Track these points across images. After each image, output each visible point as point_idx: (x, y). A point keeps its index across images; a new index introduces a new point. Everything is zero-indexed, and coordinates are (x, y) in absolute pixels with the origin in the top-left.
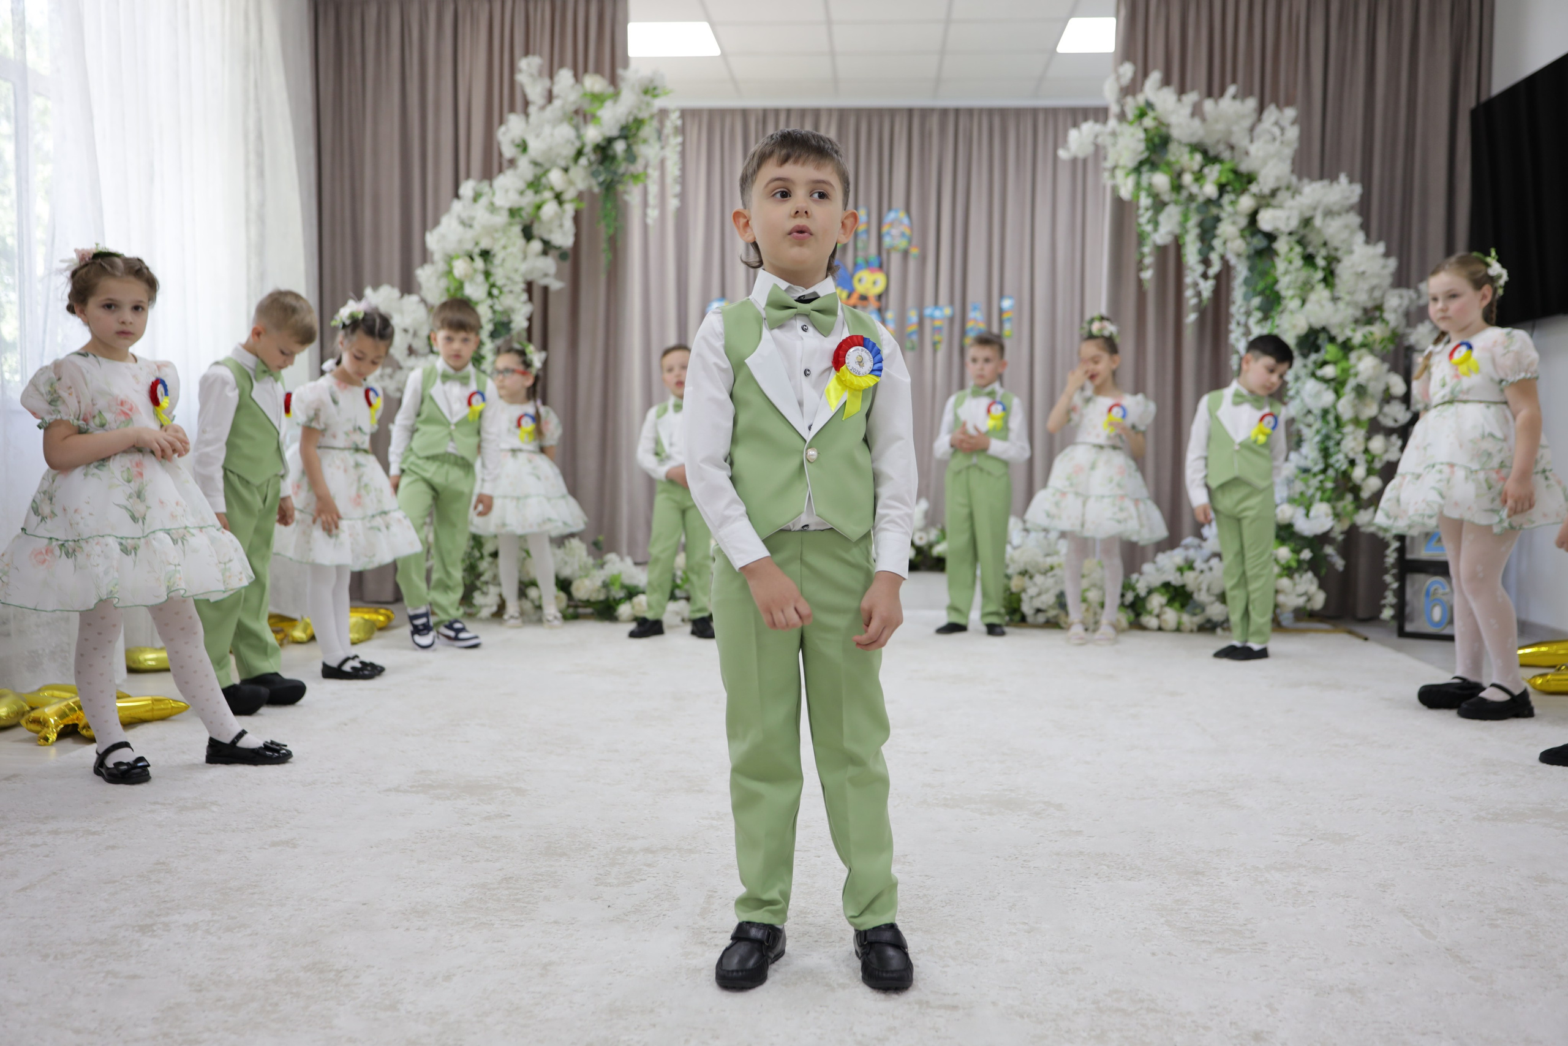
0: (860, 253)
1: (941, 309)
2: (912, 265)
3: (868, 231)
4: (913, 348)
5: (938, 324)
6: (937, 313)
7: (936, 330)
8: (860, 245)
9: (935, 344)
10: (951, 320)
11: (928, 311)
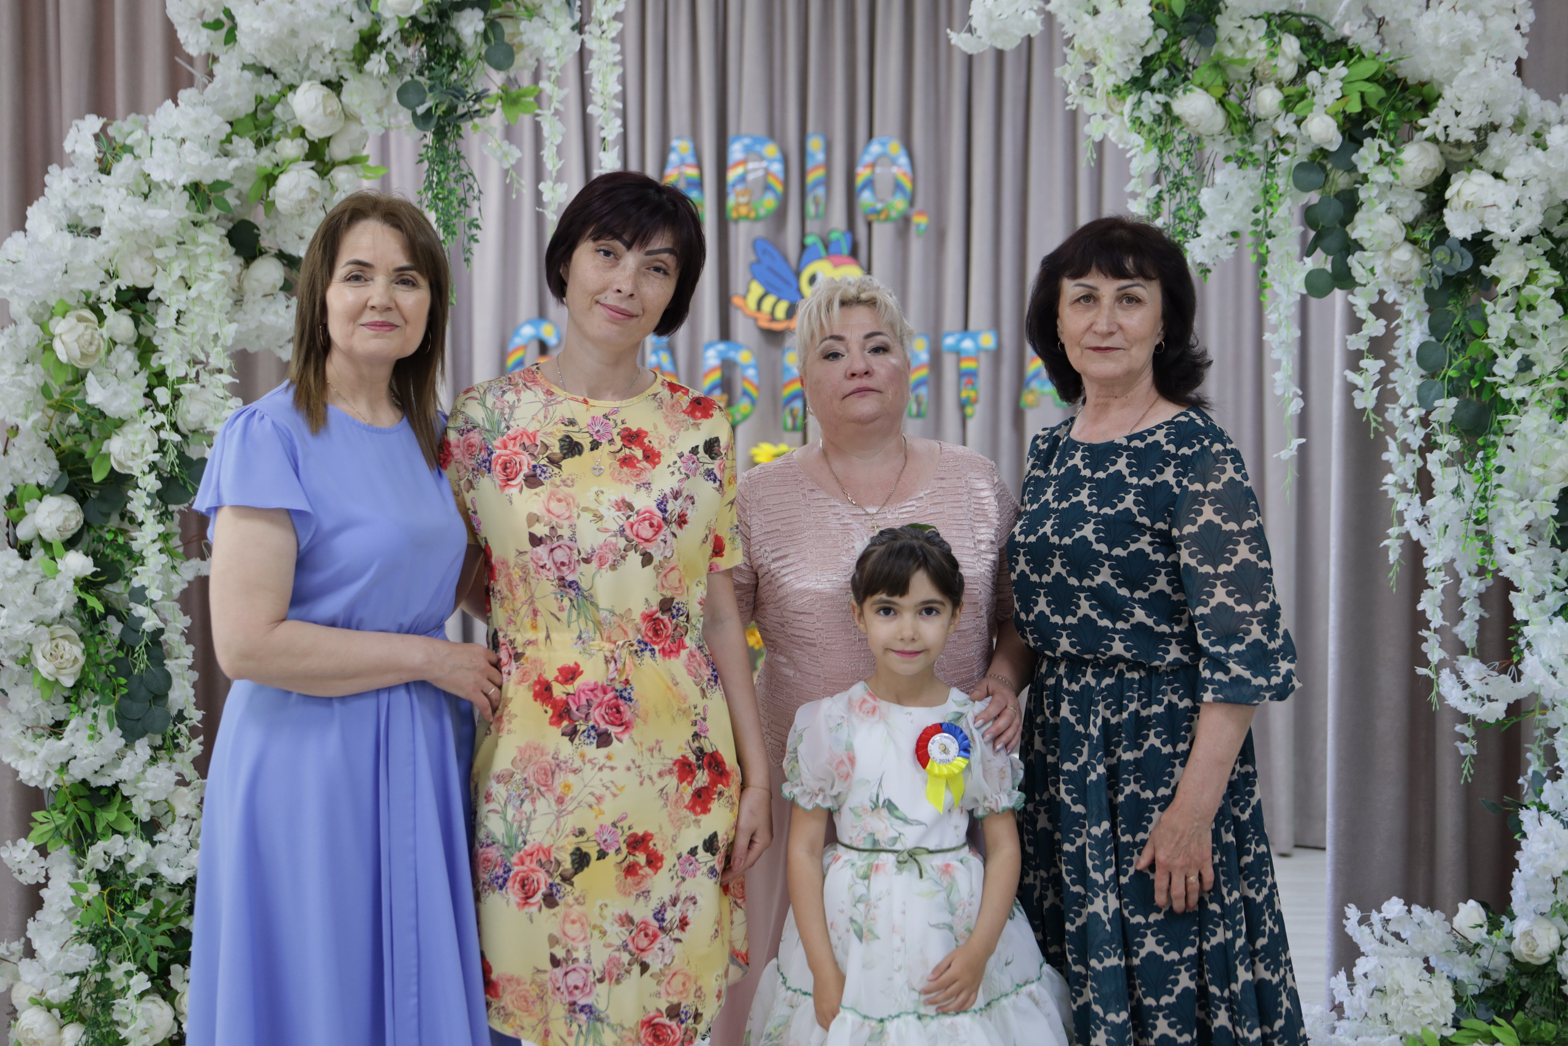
0: (810, 226)
1: (974, 337)
2: (917, 248)
3: (827, 182)
4: (919, 415)
5: (966, 365)
6: (967, 344)
7: (967, 377)
8: (811, 209)
9: (962, 405)
10: (996, 355)
11: (949, 341)
